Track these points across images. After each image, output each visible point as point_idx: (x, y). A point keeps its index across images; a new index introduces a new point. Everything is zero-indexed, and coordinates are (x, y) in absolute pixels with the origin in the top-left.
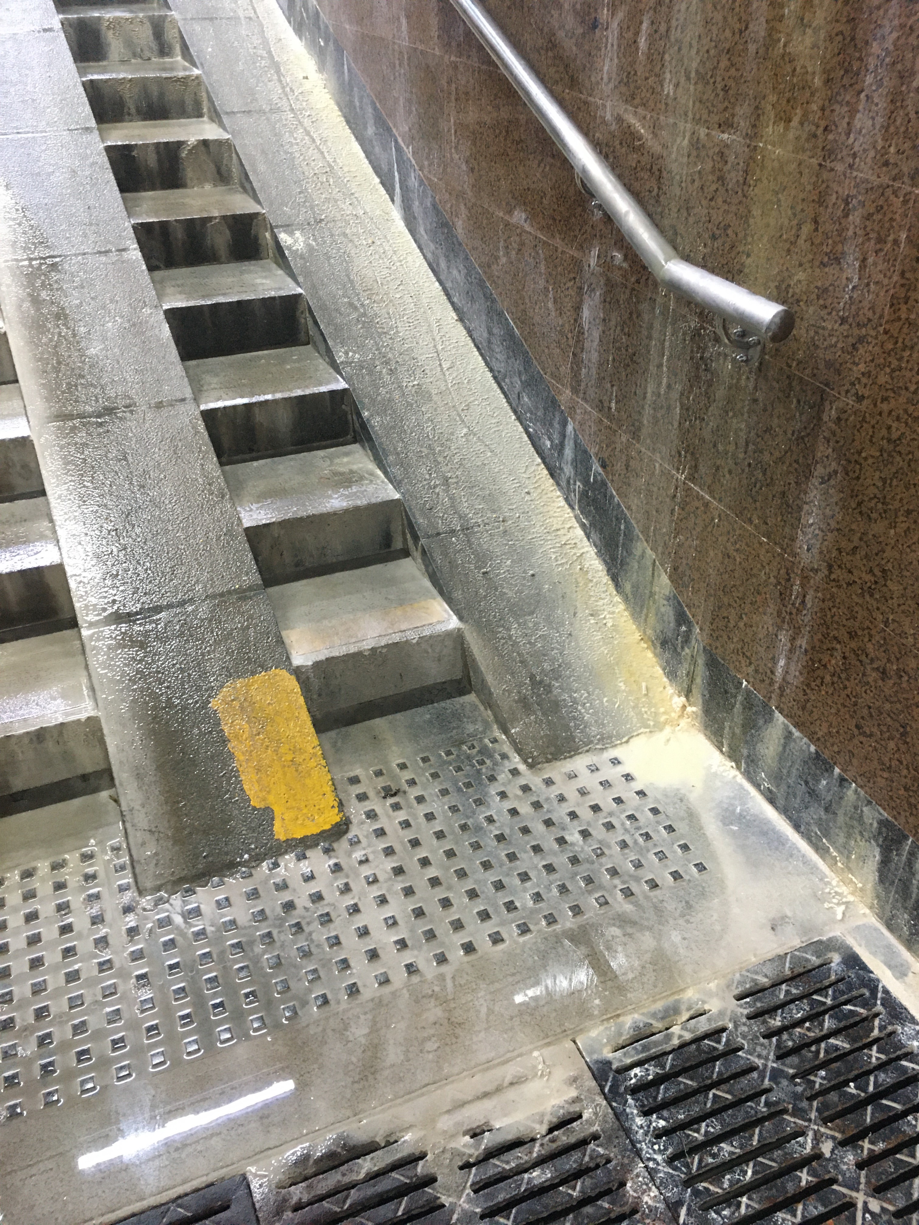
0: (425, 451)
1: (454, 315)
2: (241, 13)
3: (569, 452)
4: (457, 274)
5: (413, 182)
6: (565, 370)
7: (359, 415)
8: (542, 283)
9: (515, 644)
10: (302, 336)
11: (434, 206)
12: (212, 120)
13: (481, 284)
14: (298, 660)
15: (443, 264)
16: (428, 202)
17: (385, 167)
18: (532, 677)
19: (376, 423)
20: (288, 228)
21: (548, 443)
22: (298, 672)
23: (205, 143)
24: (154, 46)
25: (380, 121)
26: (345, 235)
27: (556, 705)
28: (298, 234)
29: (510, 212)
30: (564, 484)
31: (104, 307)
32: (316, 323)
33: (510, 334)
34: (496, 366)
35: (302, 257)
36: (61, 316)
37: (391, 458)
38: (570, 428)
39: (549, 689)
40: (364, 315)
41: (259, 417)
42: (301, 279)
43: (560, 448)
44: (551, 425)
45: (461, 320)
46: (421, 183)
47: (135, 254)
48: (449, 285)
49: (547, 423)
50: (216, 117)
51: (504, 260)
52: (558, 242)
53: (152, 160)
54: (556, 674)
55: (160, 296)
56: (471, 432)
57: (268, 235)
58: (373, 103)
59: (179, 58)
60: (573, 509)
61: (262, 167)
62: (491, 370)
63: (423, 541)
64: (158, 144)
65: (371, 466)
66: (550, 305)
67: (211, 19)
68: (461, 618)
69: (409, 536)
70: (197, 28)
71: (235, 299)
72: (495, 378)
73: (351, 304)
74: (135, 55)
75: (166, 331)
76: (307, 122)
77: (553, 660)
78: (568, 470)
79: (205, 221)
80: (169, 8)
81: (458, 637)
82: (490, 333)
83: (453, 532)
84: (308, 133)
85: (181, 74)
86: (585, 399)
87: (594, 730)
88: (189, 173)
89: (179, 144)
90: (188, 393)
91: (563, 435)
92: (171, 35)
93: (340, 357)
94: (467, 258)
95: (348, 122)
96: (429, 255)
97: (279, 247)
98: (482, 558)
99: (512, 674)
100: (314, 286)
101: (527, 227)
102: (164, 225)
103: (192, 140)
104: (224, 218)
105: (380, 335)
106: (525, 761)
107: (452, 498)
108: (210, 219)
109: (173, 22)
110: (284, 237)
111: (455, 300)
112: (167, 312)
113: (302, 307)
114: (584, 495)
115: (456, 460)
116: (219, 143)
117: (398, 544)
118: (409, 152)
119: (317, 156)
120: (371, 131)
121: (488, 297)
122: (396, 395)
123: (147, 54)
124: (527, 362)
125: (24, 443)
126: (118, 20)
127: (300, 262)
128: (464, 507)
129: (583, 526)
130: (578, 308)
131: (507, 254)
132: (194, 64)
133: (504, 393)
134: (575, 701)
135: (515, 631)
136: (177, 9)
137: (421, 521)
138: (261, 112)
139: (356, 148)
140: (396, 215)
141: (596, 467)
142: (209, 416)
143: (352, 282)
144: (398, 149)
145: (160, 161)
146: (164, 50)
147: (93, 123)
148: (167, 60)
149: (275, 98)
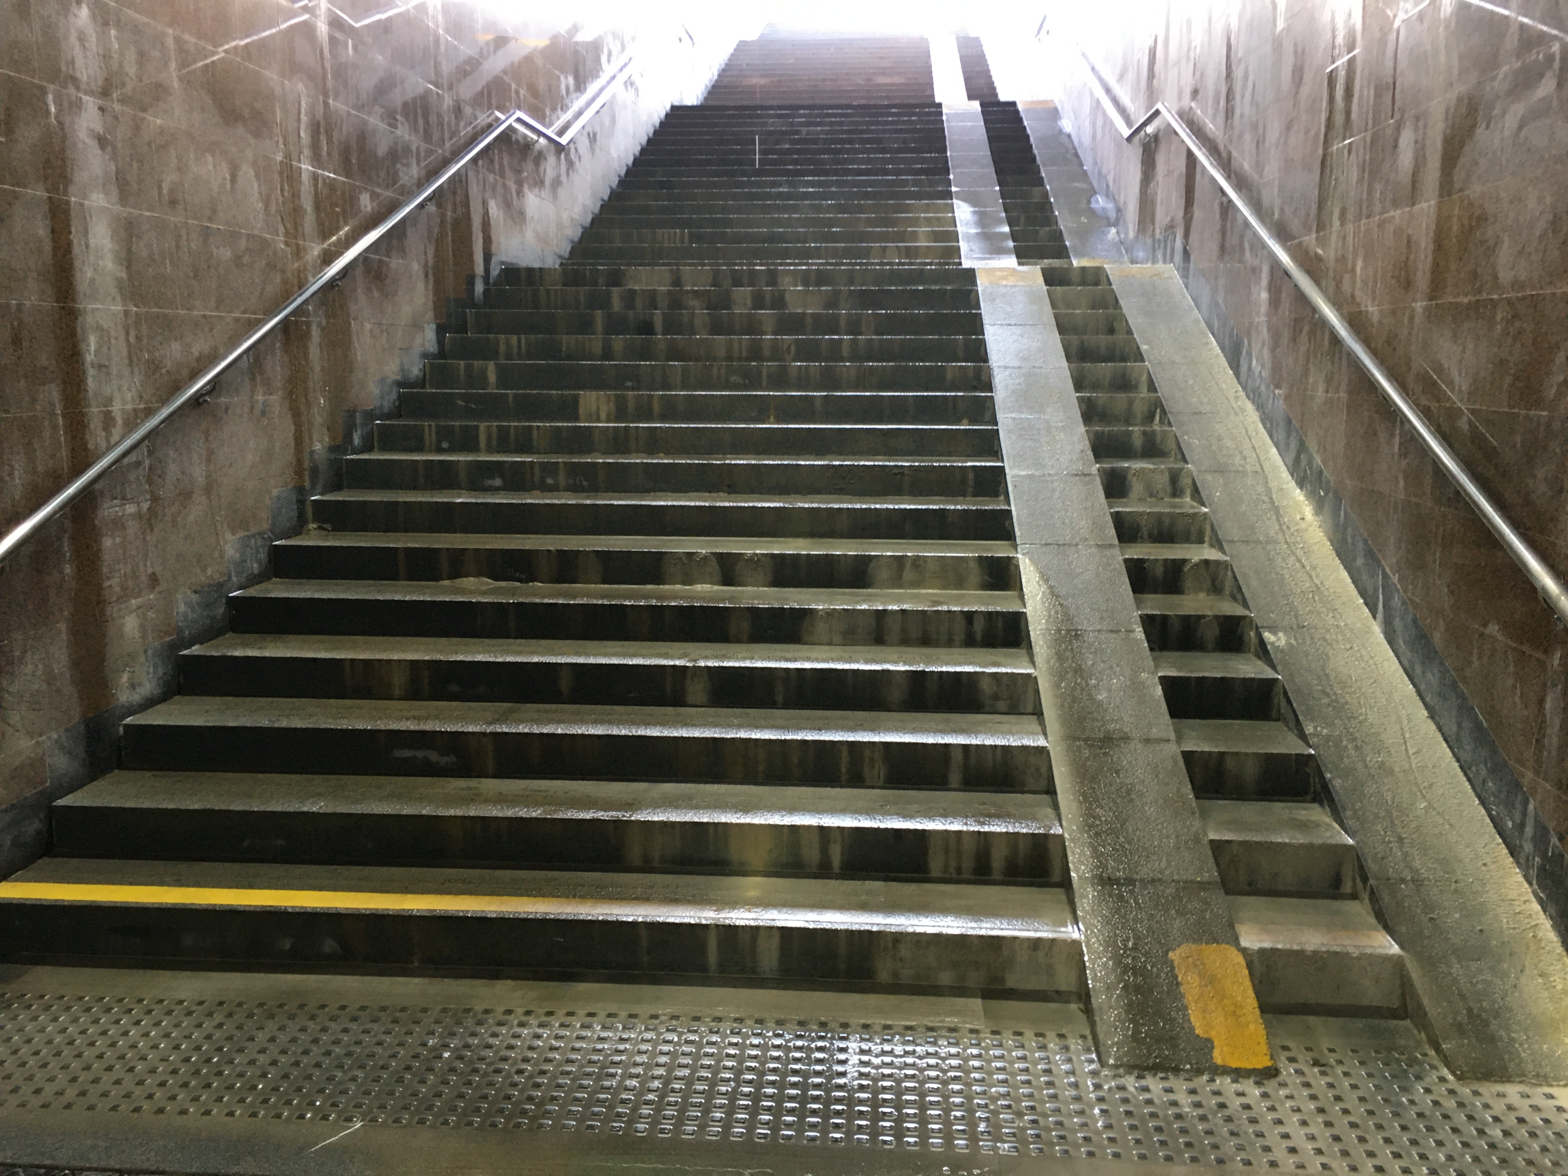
0: (1383, 814)
1: (1426, 713)
2: (1249, 468)
3: (1529, 830)
4: (1432, 678)
5: (1396, 602)
6: (1529, 754)
7: (1322, 776)
8: (1510, 682)
9: (1455, 980)
10: (1274, 714)
11: (1415, 621)
12: (1212, 546)
13: (1454, 685)
14: (1244, 943)
15: (1418, 670)
16: (1410, 617)
17: (1370, 591)
18: (1470, 1010)
19: (1337, 784)
20: (1273, 630)
21: (1510, 824)
22: (1244, 951)
23: (1206, 562)
24: (1169, 490)
25: (1370, 554)
26: (1325, 639)
27: (1493, 1040)
28: (1281, 634)
29: (1485, 625)
30: (1522, 861)
31: (1111, 668)
32: (1289, 702)
33: (1478, 727)
34: (1463, 756)
35: (1282, 651)
36: (1079, 671)
37: (1349, 813)
38: (1531, 807)
39: (1486, 1023)
40: (1336, 701)
41: (1230, 764)
42: (1279, 668)
43: (1521, 827)
44: (1513, 807)
45: (1432, 717)
46: (1404, 603)
47: (1139, 633)
48: (1423, 687)
49: (1509, 805)
50: (1218, 543)
51: (1476, 664)
52: (1526, 648)
53: (1159, 571)
54: (1497, 1014)
55: (1157, 667)
56: (1430, 806)
57: (1252, 634)
58: (1365, 542)
59: (1188, 499)
60: (1530, 883)
61: (1254, 583)
62: (1458, 760)
63: (1372, 881)
64: (1166, 560)
65: (1327, 819)
66: (1517, 699)
67: (1222, 472)
68: (1402, 947)
69: (1358, 880)
70: (1209, 477)
71: (1218, 675)
72: (1461, 767)
73: (1323, 692)
74: (1151, 496)
75: (1159, 691)
76: (1299, 552)
77: (1494, 1002)
78: (1528, 847)
79: (1199, 618)
80: (1186, 462)
81: (1397, 963)
82: (1459, 725)
83: (1403, 880)
84: (1299, 561)
85: (1191, 511)
86: (1545, 780)
87: (1530, 1067)
88: (1188, 583)
89: (1184, 561)
90: (1172, 736)
91: (1524, 813)
92: (1186, 482)
93: (1309, 729)
94: (1442, 664)
95: (1339, 555)
96: (1405, 663)
97: (1262, 643)
98: (1428, 907)
99: (1450, 1002)
100: (1291, 675)
101: (1500, 637)
102: (1164, 618)
103: (1195, 559)
104: (1217, 617)
105: (1349, 718)
106: (1453, 1073)
107: (1406, 855)
108: (1204, 617)
109: (1190, 474)
110: (1267, 635)
111: (1428, 699)
112: (1160, 678)
113: (1278, 689)
114: (1542, 869)
115: (1414, 825)
116: (1218, 563)
117: (1347, 888)
118: (1395, 579)
119: (1305, 577)
120: (1360, 561)
121: (1461, 696)
122: (1360, 766)
123: (1161, 495)
124: (1494, 751)
125: (1042, 751)
126: (1142, 470)
127: (1279, 655)
128: (1417, 864)
129: (1540, 901)
130: (1541, 702)
131: (1480, 658)
132: (1204, 505)
133: (1469, 780)
134: (1514, 1040)
135: (1456, 969)
136: (1193, 463)
137: (1372, 866)
138: (1258, 542)
139: (1345, 574)
140: (1377, 630)
141: (1554, 840)
142: (1188, 757)
143: (1327, 676)
144: (1385, 575)
145: (1165, 572)
146: (1176, 491)
147: (1116, 542)
148: (1177, 500)
149: (1272, 533)
